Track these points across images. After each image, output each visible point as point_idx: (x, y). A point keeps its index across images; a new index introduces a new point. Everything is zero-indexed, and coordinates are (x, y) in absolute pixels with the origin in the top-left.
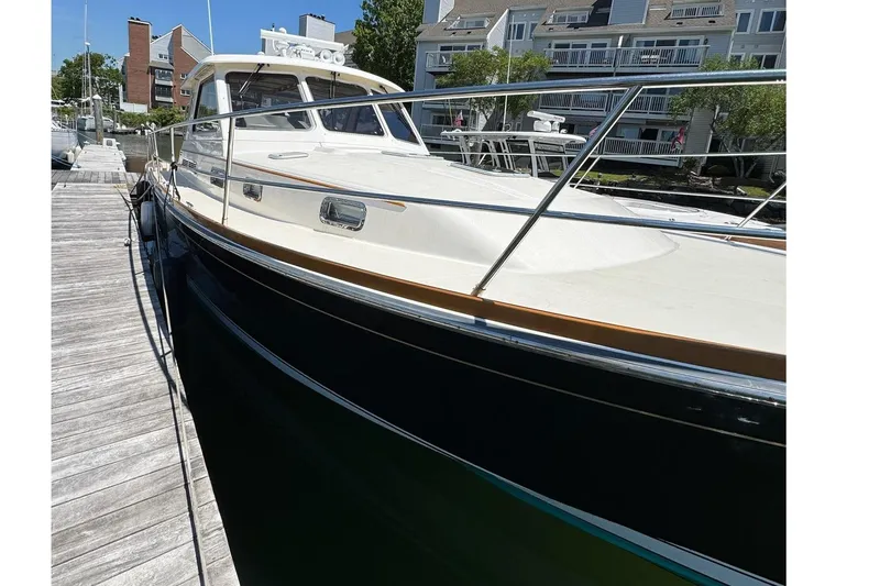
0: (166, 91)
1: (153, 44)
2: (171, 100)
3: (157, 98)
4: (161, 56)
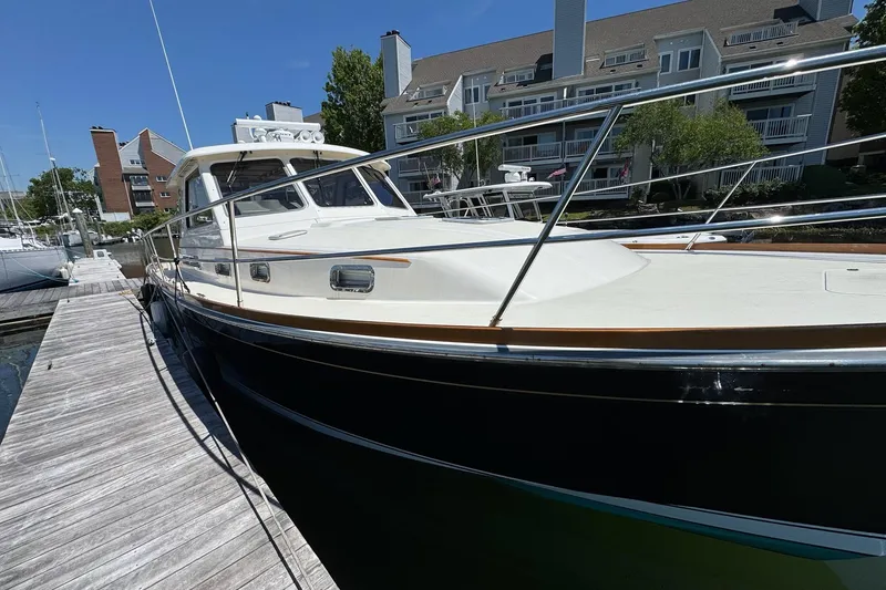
0: (145, 195)
1: (121, 151)
2: (152, 204)
3: (138, 204)
4: (132, 162)
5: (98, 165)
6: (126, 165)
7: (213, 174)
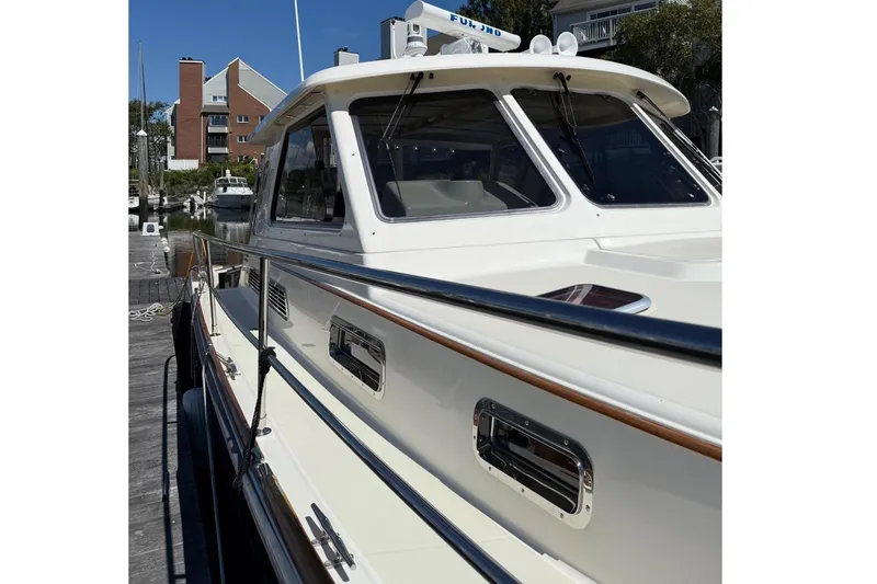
0: (219, 139)
2: (226, 150)
3: (210, 150)
4: (215, 98)
5: (178, 102)
6: (207, 101)
7: (350, 114)
